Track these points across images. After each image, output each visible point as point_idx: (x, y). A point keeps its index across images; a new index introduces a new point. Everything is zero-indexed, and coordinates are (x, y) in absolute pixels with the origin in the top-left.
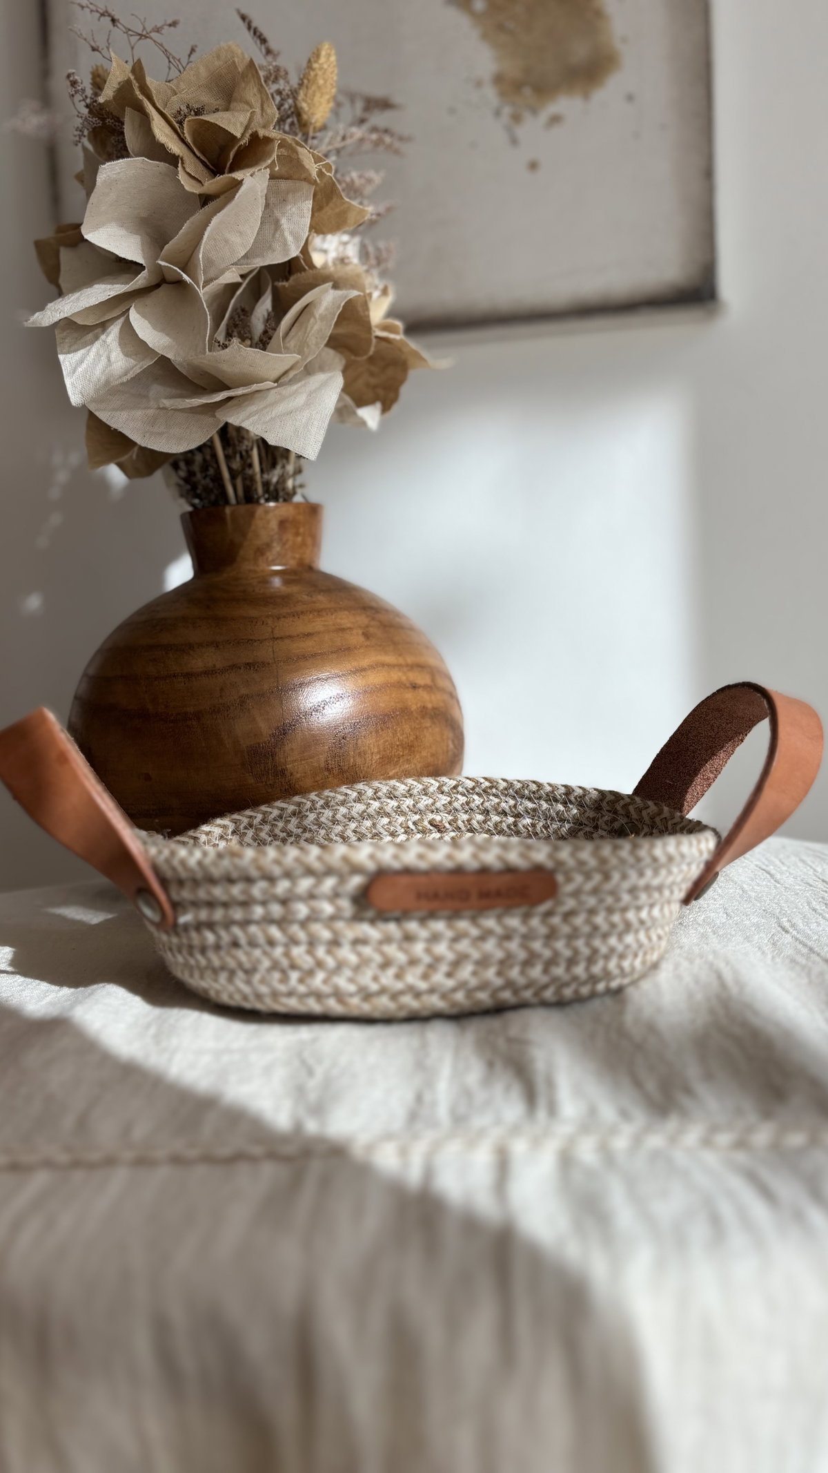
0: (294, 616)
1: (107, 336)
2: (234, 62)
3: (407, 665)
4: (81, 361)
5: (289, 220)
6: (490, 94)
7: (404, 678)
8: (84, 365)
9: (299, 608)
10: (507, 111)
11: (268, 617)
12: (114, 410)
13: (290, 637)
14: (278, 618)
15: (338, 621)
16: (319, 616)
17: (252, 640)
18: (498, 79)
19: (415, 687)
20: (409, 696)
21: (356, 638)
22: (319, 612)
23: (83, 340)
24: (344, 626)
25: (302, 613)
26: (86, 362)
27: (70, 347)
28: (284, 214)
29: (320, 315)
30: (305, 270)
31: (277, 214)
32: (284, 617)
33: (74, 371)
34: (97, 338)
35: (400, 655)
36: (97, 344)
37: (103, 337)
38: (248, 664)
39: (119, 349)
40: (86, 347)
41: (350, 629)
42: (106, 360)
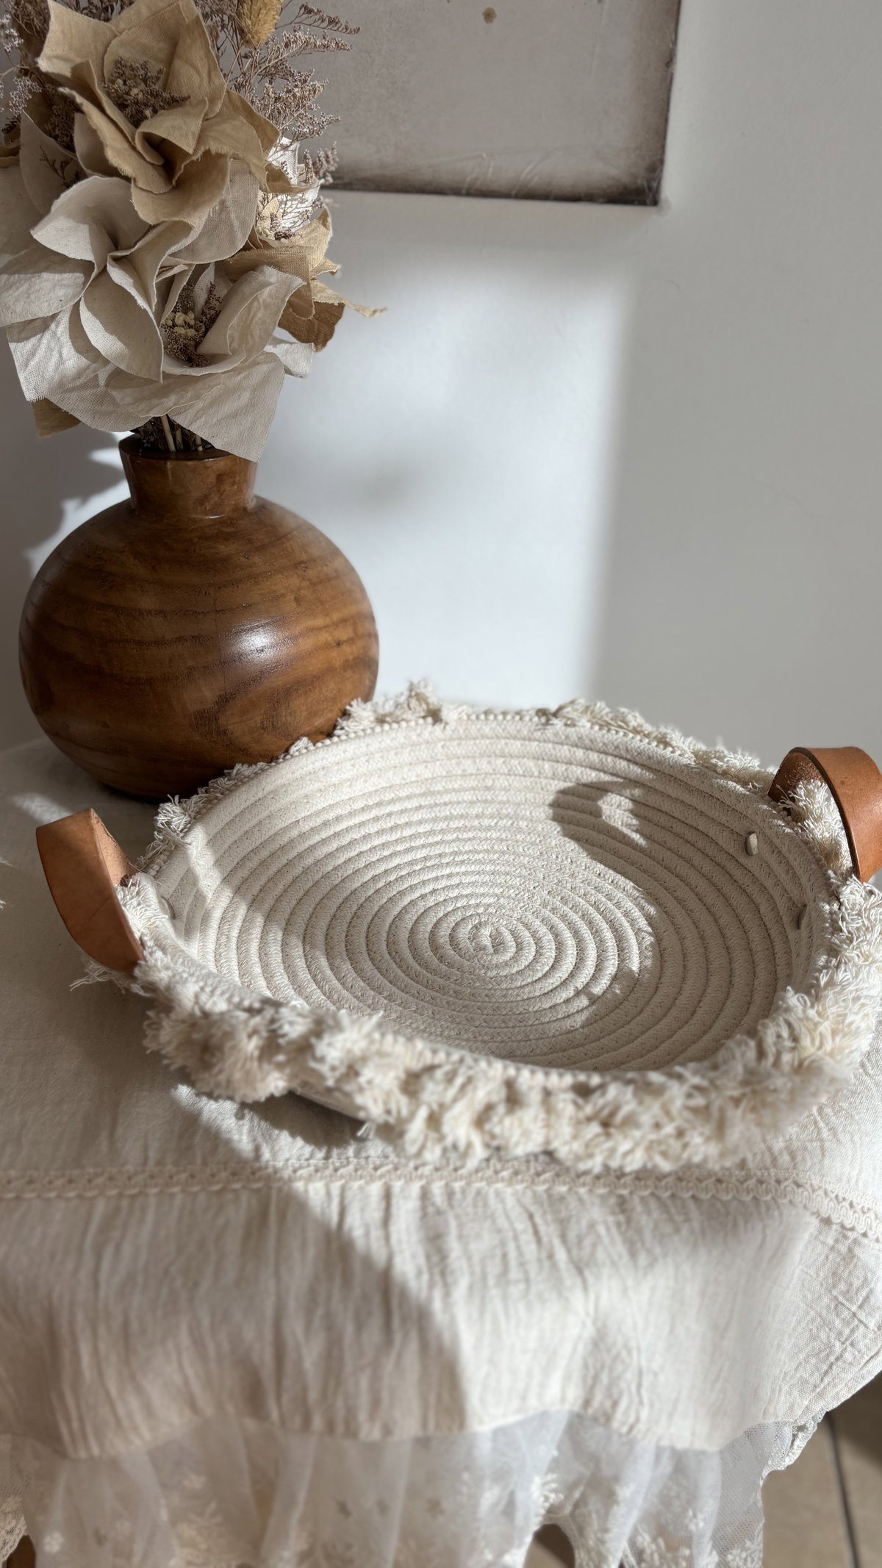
0: (233, 584)
1: (57, 326)
3: (334, 623)
4: (33, 353)
7: (330, 638)
8: (37, 358)
9: (238, 574)
11: (210, 585)
13: (232, 609)
14: (220, 588)
15: (273, 586)
16: (257, 582)
17: (197, 612)
19: (339, 644)
20: (334, 654)
21: (289, 605)
22: (256, 578)
23: (32, 326)
24: (278, 593)
25: (241, 580)
26: (37, 355)
27: (19, 333)
32: (224, 586)
33: (27, 365)
34: (46, 326)
35: (327, 615)
36: (47, 335)
37: (53, 326)
38: (194, 637)
39: (70, 343)
40: (35, 338)
42: (57, 355)
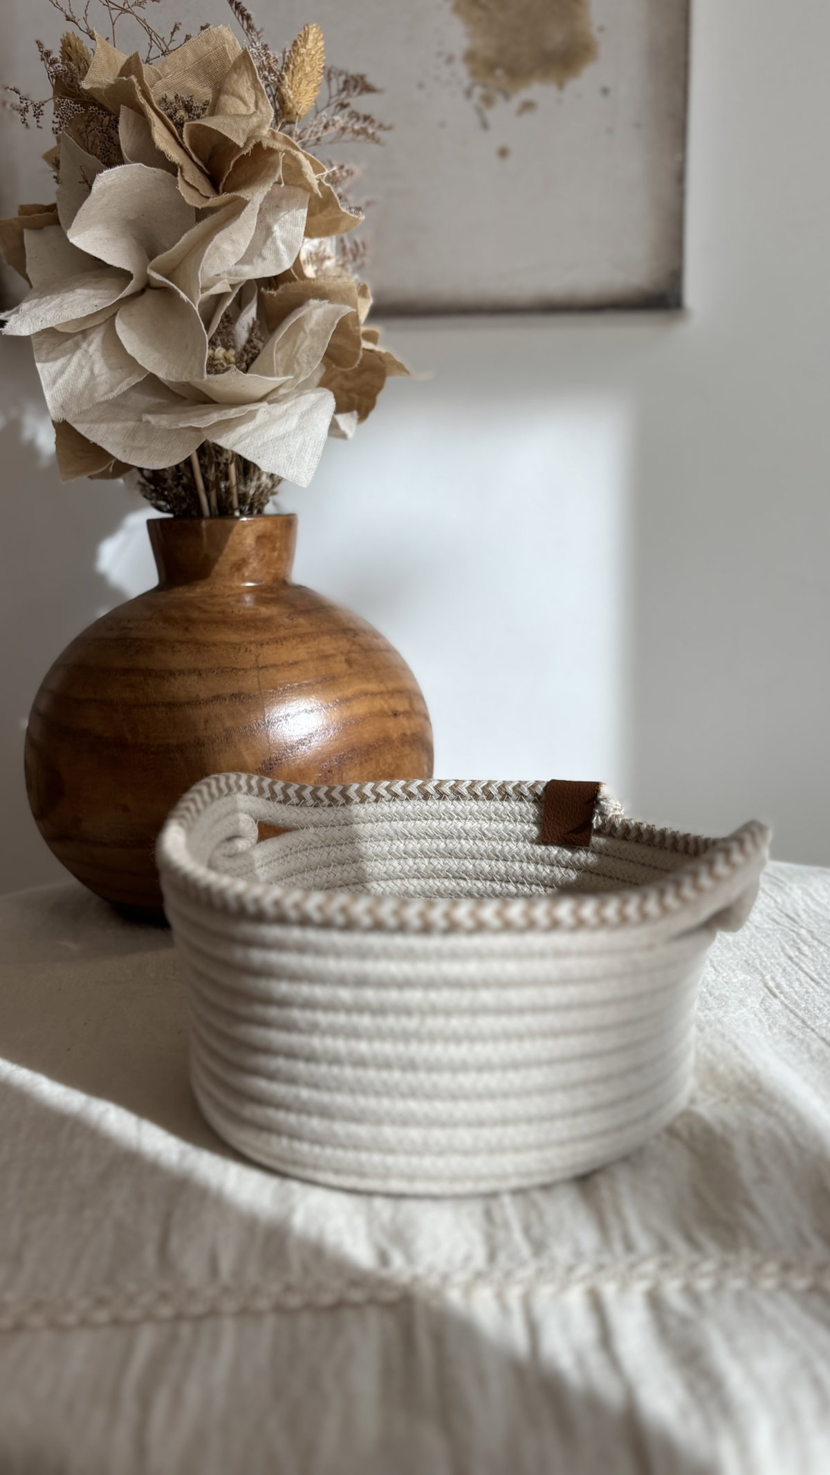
0: (277, 642)
1: (89, 345)
2: (224, 49)
3: (388, 692)
4: (61, 372)
5: (281, 227)
6: (462, 71)
7: (386, 707)
8: (65, 376)
9: (282, 633)
10: (478, 91)
11: (251, 643)
12: (93, 421)
13: (274, 666)
14: (262, 645)
15: (322, 647)
16: (303, 642)
17: (236, 669)
18: (470, 57)
19: (395, 714)
20: (391, 724)
21: (339, 666)
22: (302, 637)
23: (61, 347)
24: (327, 653)
25: (285, 638)
26: (66, 372)
27: (48, 353)
28: (276, 221)
29: (311, 330)
30: (294, 280)
31: (269, 220)
32: (267, 643)
33: (54, 382)
34: (77, 346)
35: (381, 682)
36: (79, 354)
37: (84, 345)
38: (233, 695)
39: (102, 360)
40: (66, 355)
41: (333, 655)
42: (89, 373)
